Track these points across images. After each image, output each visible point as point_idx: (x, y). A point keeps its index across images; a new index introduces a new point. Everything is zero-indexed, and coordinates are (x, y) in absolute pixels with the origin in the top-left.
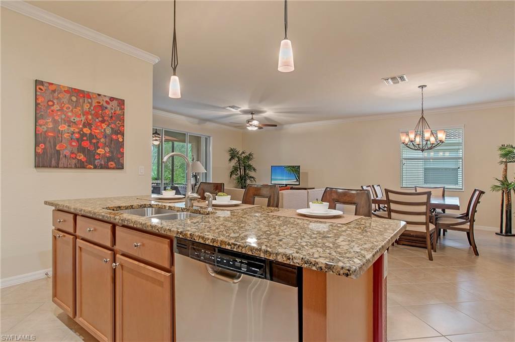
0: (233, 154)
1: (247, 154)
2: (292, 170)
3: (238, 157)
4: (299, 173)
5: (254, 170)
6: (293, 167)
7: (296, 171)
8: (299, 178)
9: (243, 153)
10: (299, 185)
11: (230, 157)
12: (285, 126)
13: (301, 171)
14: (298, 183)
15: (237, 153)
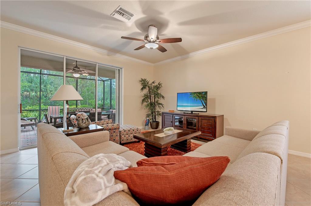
0: (144, 84)
1: (156, 84)
2: (199, 96)
3: (149, 87)
4: (206, 100)
5: (163, 97)
6: (200, 93)
7: (203, 97)
8: (206, 105)
9: (153, 83)
10: (206, 112)
11: (142, 87)
12: (191, 54)
13: (208, 98)
14: (206, 111)
15: (148, 83)
